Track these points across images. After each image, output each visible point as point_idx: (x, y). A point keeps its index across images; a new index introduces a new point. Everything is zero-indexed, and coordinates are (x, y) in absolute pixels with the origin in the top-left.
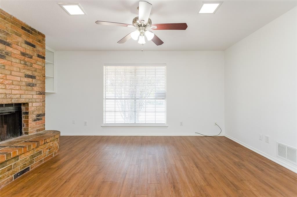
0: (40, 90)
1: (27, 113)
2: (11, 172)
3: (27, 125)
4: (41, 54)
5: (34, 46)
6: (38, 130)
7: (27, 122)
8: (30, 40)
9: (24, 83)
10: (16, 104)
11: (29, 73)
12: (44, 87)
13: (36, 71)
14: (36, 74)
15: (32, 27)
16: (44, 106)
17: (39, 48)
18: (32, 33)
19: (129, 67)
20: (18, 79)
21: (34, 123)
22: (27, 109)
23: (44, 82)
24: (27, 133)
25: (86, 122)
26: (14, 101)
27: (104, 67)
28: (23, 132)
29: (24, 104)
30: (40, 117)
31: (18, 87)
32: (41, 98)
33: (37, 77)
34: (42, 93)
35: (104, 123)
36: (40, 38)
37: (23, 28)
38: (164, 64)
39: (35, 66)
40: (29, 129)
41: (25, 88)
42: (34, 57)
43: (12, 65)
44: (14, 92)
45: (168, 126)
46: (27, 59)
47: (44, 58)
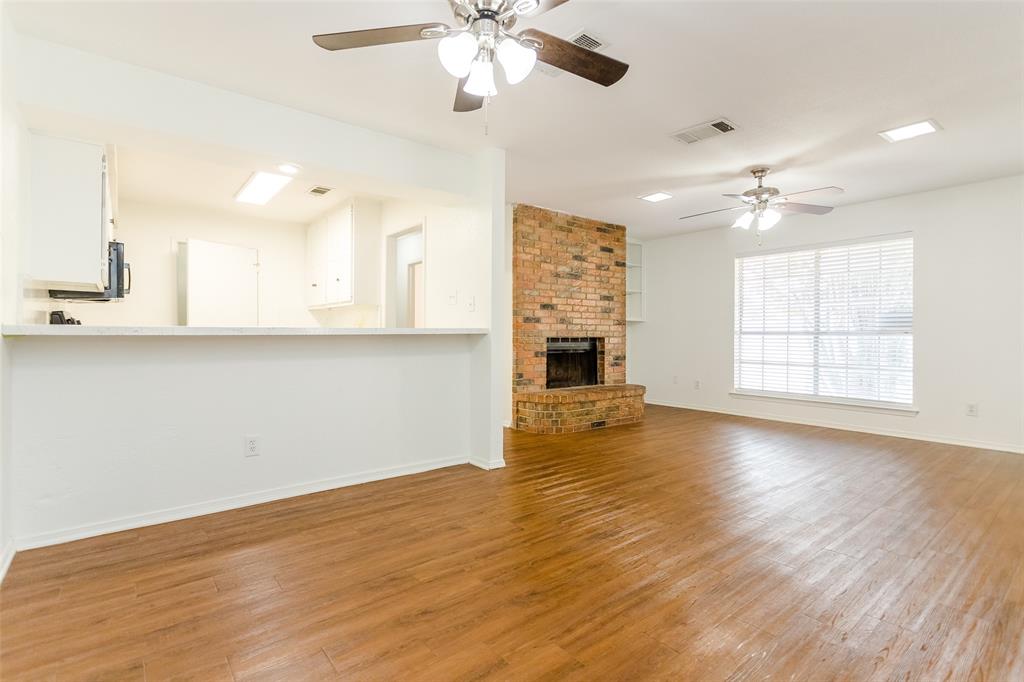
0: (619, 317)
1: (603, 353)
2: (588, 417)
3: (603, 370)
4: (619, 260)
5: (610, 251)
6: (615, 381)
7: (603, 365)
8: (605, 244)
9: (599, 309)
10: (591, 339)
11: (605, 293)
12: (625, 313)
13: (613, 288)
14: (613, 293)
15: (609, 222)
16: (624, 343)
17: (617, 251)
18: (608, 232)
19: (800, 253)
20: (593, 303)
21: (611, 369)
22: (603, 346)
23: (624, 304)
24: (603, 382)
25: (698, 382)
26: (590, 335)
27: (737, 261)
28: (599, 380)
29: (599, 339)
30: (620, 360)
31: (593, 315)
32: (620, 329)
33: (615, 299)
34: (622, 323)
35: (736, 386)
36: (618, 234)
37: (599, 230)
38: (907, 233)
39: (612, 280)
40: (606, 376)
41: (599, 315)
42: (611, 268)
43: (587, 286)
44: (590, 322)
45: (917, 412)
46: (603, 273)
47: (624, 265)
